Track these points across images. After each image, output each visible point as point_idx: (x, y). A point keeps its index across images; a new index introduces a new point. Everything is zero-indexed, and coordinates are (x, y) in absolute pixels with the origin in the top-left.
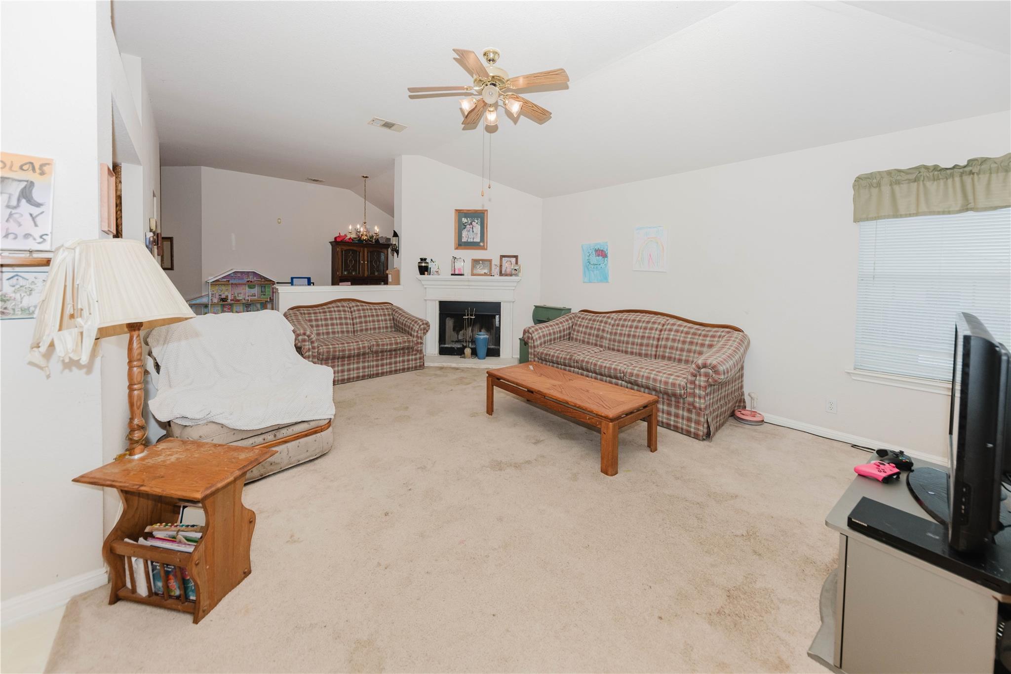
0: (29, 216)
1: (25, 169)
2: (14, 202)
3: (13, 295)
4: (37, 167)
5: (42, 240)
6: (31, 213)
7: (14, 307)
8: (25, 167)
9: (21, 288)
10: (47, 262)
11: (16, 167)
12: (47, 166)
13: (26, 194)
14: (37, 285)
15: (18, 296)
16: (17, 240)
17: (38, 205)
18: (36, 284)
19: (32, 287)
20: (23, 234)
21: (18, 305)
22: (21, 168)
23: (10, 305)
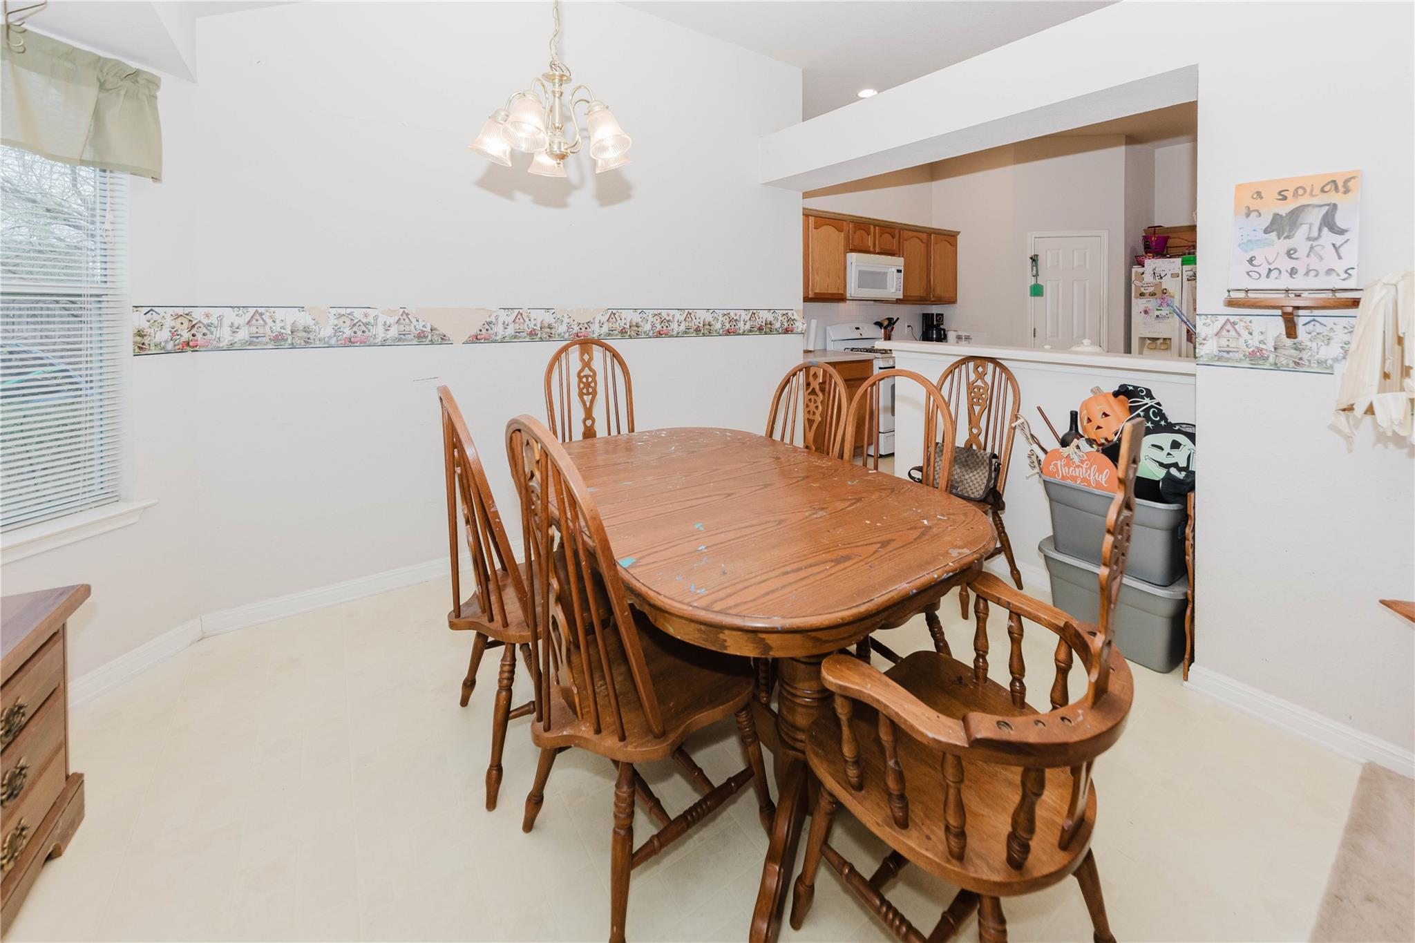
0: (1331, 246)
1: (1327, 190)
2: (1315, 234)
3: (1309, 344)
4: (1340, 184)
5: (1347, 275)
6: (1334, 243)
7: (1309, 358)
8: (1326, 189)
9: (1319, 336)
10: (1355, 303)
11: (1317, 190)
12: (1353, 180)
13: (1329, 223)
14: (1336, 333)
15: (1314, 345)
16: (1318, 277)
17: (1342, 232)
18: (1334, 331)
19: (1331, 334)
20: (1326, 269)
21: (1314, 356)
22: (1323, 191)
23: (1305, 355)
